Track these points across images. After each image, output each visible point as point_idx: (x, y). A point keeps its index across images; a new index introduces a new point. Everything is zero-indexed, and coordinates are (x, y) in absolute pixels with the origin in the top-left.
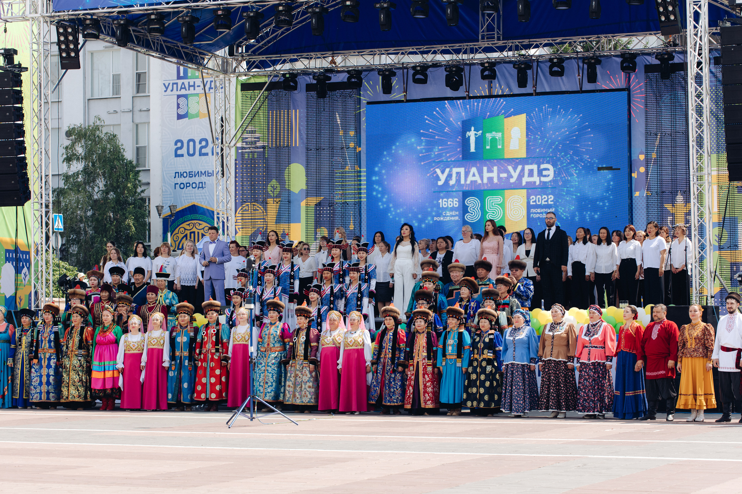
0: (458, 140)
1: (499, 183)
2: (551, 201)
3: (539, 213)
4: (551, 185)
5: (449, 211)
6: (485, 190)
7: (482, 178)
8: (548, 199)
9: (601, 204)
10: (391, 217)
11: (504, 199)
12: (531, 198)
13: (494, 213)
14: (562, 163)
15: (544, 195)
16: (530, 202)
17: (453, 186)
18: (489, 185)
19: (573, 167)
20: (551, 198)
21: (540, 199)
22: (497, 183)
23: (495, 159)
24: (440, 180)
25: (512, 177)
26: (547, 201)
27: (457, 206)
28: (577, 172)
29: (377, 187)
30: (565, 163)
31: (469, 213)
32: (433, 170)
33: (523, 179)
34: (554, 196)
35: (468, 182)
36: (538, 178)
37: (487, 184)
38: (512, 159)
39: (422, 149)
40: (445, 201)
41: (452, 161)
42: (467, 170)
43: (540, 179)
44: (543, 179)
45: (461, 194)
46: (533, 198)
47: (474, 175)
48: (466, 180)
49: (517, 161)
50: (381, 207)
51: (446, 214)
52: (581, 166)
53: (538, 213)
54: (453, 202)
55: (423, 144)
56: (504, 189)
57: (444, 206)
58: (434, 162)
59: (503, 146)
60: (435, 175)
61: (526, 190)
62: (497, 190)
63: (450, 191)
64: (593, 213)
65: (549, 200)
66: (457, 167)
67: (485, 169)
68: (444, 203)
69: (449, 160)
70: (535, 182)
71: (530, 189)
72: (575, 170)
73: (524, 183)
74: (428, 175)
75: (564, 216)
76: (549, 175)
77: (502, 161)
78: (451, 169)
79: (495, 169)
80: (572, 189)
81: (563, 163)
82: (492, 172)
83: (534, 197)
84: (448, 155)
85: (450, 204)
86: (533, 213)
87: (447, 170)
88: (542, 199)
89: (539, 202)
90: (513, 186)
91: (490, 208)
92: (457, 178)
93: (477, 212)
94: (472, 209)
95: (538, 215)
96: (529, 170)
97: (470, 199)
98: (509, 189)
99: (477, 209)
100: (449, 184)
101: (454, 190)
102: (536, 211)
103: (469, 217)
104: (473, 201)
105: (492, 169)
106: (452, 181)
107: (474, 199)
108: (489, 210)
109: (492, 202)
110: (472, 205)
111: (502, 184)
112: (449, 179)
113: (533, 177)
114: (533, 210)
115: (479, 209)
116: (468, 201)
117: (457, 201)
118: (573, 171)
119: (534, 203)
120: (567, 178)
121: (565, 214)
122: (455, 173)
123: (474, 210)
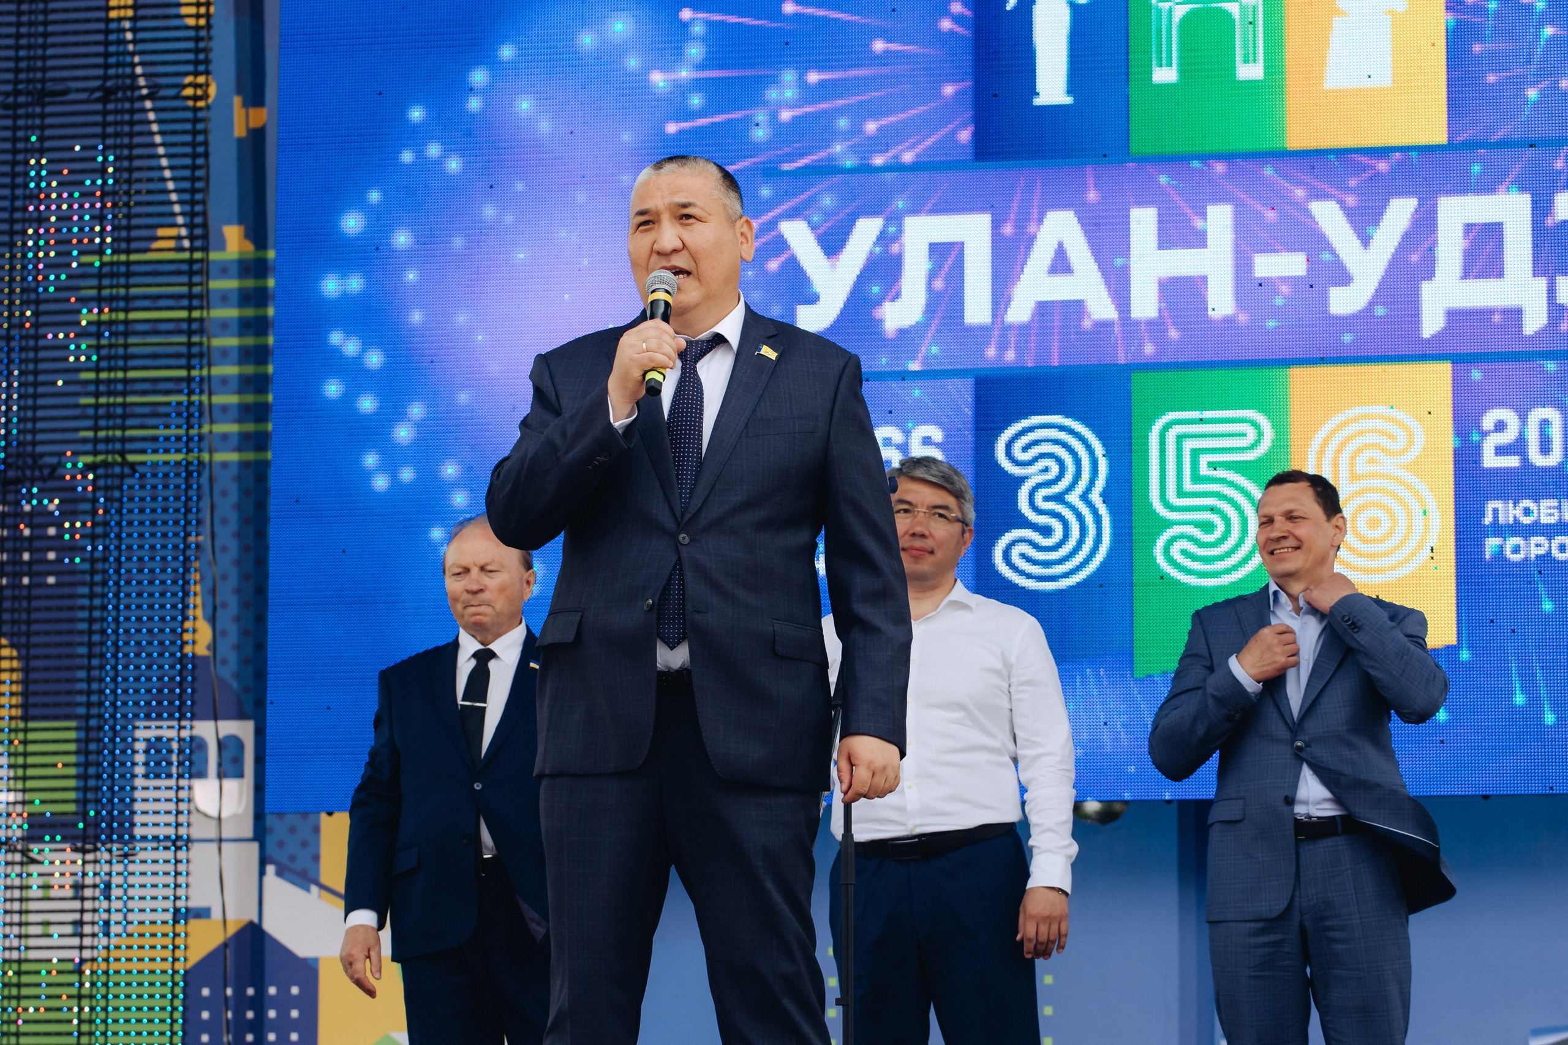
0: (946, 24)
1: (1242, 318)
3: (1550, 531)
6: (1146, 366)
7: (1118, 284)
12: (1488, 421)
13: (1208, 527)
16: (1478, 453)
17: (909, 337)
18: (1173, 334)
21: (1556, 432)
22: (1228, 321)
24: (813, 298)
25: (1343, 278)
29: (351, 347)
31: (1024, 523)
33: (1426, 288)
35: (1019, 312)
36: (1542, 283)
37: (1155, 326)
38: (1342, 152)
39: (682, 90)
41: (897, 167)
42: (1008, 230)
43: (1552, 292)
45: (963, 392)
46: (1500, 426)
47: (1061, 264)
48: (1000, 298)
49: (1382, 166)
50: (381, 483)
53: (1537, 529)
54: (904, 449)
55: (695, 51)
56: (1283, 363)
58: (770, 172)
59: (1273, 65)
60: (773, 265)
61: (1443, 371)
62: (1232, 364)
63: (882, 375)
66: (936, 210)
67: (1144, 222)
69: (878, 161)
70: (1514, 315)
71: (1476, 357)
73: (1432, 323)
77: (1268, 171)
78: (895, 219)
79: (1219, 219)
82: (1199, 240)
83: (1509, 416)
84: (871, 127)
86: (1498, 530)
87: (866, 229)
89: (1545, 448)
90: (1347, 338)
91: (1181, 493)
92: (939, 284)
93: (1080, 517)
94: (1047, 499)
95: (1537, 545)
96: (1469, 228)
97: (1031, 429)
98: (1323, 361)
99: (1084, 497)
100: (881, 321)
101: (914, 366)
102: (1527, 512)
103: (1023, 556)
104: (1056, 442)
105: (1199, 224)
106: (897, 303)
107: (1062, 428)
108: (1172, 508)
109: (1196, 453)
110: (1046, 470)
111: (1271, 324)
112: (876, 290)
113: (1500, 274)
114: (1499, 504)
115: (1095, 497)
116: (1018, 446)
117: (937, 445)
119: (1512, 462)
122: (925, 253)
123: (1059, 508)
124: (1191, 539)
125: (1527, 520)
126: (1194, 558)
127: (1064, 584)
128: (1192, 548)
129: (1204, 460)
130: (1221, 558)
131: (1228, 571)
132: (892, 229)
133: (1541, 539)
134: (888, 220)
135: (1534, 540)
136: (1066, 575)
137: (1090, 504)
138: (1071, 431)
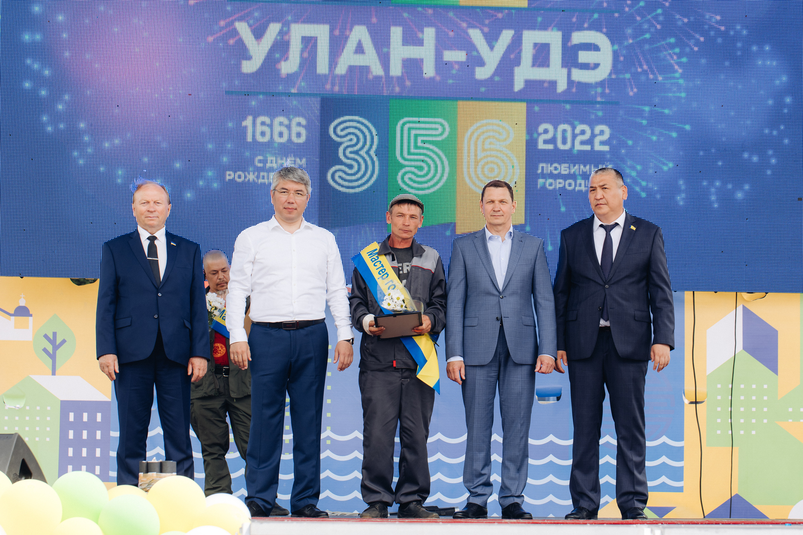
1: (439, 78)
2: (602, 143)
3: (565, 177)
4: (603, 94)
5: (275, 154)
6: (399, 97)
7: (385, 60)
8: (593, 136)
9: (755, 159)
10: (81, 162)
11: (453, 127)
12: (541, 129)
13: (420, 168)
14: (639, 31)
15: (582, 122)
16: (536, 142)
17: (291, 78)
18: (408, 83)
19: (672, 46)
20: (602, 132)
21: (569, 135)
22: (432, 79)
23: (430, 6)
24: (249, 58)
25: (481, 63)
26: (590, 142)
27: (302, 140)
28: (684, 60)
29: (36, 66)
30: (647, 31)
31: (341, 163)
32: (227, 25)
33: (517, 70)
34: (611, 127)
35: (341, 69)
36: (565, 71)
37: (400, 80)
38: (483, 8)
40: (263, 123)
41: (288, 2)
42: (337, 33)
43: (569, 75)
44: (579, 75)
45: (315, 105)
46: (546, 131)
47: (360, 49)
48: (333, 62)
49: (500, 15)
50: (49, 129)
51: (265, 161)
52: (697, 43)
53: (560, 176)
54: (289, 127)
56: (457, 99)
57: (260, 139)
60: (231, 42)
61: (522, 107)
62: (436, 99)
63: (280, 94)
64: (730, 186)
65: (597, 140)
66: (305, 22)
67: (396, 33)
68: (259, 128)
70: (553, 84)
71: (537, 101)
72: (680, 56)
73: (519, 85)
74: (210, 39)
75: (643, 189)
76: (596, 66)
77: (451, 14)
78: (287, 24)
79: (429, 34)
80: (666, 111)
81: (643, 32)
82: (420, 43)
83: (549, 127)
85: (281, 135)
86: (544, 176)
87: (274, 29)
88: (574, 136)
89: (564, 142)
90: (483, 89)
91: (409, 153)
92: (306, 55)
93: (365, 161)
94: (351, 152)
95: (560, 183)
96: (535, 45)
97: (345, 122)
98: (472, 99)
99: (368, 153)
100: (279, 70)
101: (294, 91)
102: (556, 169)
103: (340, 177)
104: (356, 128)
105: (420, 35)
106: (288, 62)
107: (358, 122)
108: (405, 159)
109: (416, 136)
110: (351, 140)
111: (450, 81)
112: (277, 56)
113: (548, 66)
114: (544, 165)
115: (372, 153)
116: (339, 129)
117: (303, 126)
118: (672, 57)
119: (550, 147)
120: (651, 76)
121: (644, 184)
122: (299, 40)
123: (357, 157)
124: (413, 173)
125: (556, 172)
126: (415, 182)
127: (358, 190)
128: (414, 177)
129: (420, 139)
130: (426, 182)
131: (428, 188)
132: (285, 29)
133: (561, 181)
134: (283, 25)
135: (558, 181)
136: (359, 186)
137: (370, 156)
138: (362, 124)
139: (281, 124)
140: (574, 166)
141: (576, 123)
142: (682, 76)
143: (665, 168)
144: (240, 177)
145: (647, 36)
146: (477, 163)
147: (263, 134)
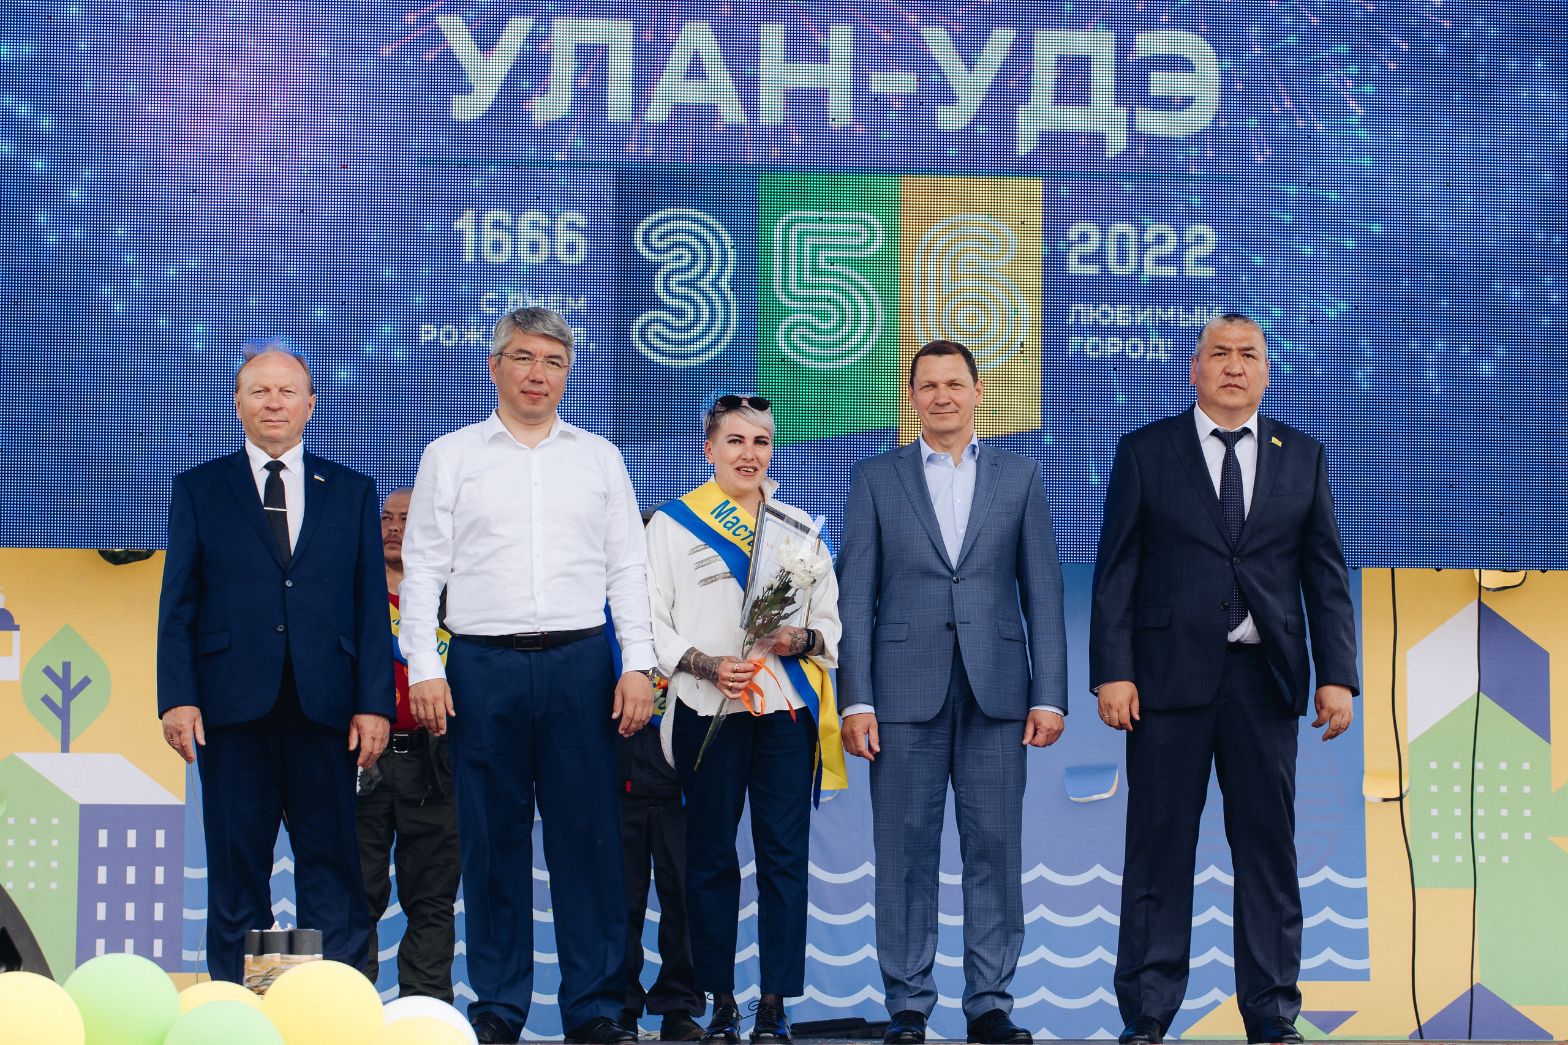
1: (859, 129)
2: (1200, 261)
3: (1124, 333)
4: (1201, 161)
5: (524, 289)
6: (778, 168)
7: (749, 91)
8: (1182, 246)
9: (1517, 293)
10: (118, 307)
11: (892, 230)
12: (1074, 233)
13: (824, 316)
14: (1275, 31)
15: (1158, 219)
16: (1063, 260)
17: (555, 130)
18: (797, 140)
19: (1342, 61)
20: (1200, 239)
21: (1132, 246)
22: (847, 131)
24: (467, 90)
25: (949, 97)
26: (1175, 259)
27: (579, 257)
28: (1369, 89)
30: (1293, 30)
31: (661, 306)
32: (420, 22)
33: (1022, 110)
34: (1218, 229)
35: (658, 112)
36: (1122, 112)
37: (781, 133)
40: (497, 225)
42: (649, 36)
43: (1130, 121)
44: (1151, 122)
45: (605, 184)
46: (1084, 238)
47: (696, 71)
48: (641, 97)
50: (52, 239)
51: (501, 303)
52: (1395, 55)
53: (1114, 330)
54: (550, 232)
56: (894, 171)
57: (490, 256)
60: (430, 56)
61: (1035, 186)
62: (856, 171)
63: (531, 164)
64: (1465, 350)
65: (1190, 256)
66: (583, 14)
67: (773, 36)
68: (489, 235)
70: (1098, 139)
71: (1066, 176)
73: (1026, 142)
74: (386, 51)
75: (1287, 356)
76: (1187, 102)
78: (545, 20)
79: (840, 37)
80: (1333, 195)
81: (1285, 32)
82: (821, 56)
83: (1089, 227)
85: (534, 247)
86: (1081, 330)
87: (517, 28)
88: (1143, 248)
89: (1122, 259)
90: (952, 152)
91: (801, 284)
92: (584, 82)
93: (710, 302)
94: (681, 284)
95: (1113, 345)
96: (1061, 59)
97: (667, 220)
98: (930, 172)
99: (714, 283)
100: (529, 114)
101: (560, 157)
102: (1105, 315)
103: (658, 335)
104: (689, 232)
105: (821, 41)
106: (547, 98)
107: (695, 220)
108: (793, 298)
109: (815, 248)
110: (680, 257)
111: (885, 135)
112: (526, 84)
113: (1087, 102)
114: (1081, 307)
115: (724, 284)
116: (655, 235)
117: (581, 230)
118: (1343, 83)
119: (1093, 270)
120: (1300, 124)
121: (1288, 345)
122: (571, 51)
123: (691, 293)
124: (808, 325)
125: (1105, 322)
126: (812, 343)
127: (694, 362)
128: (811, 335)
129: (823, 255)
130: (836, 344)
131: (842, 356)
132: (542, 29)
133: (1117, 340)
134: (538, 21)
135: (1111, 340)
136: (697, 354)
137: (719, 291)
138: (704, 224)
139: (535, 225)
140: (1143, 309)
141: (1147, 220)
142: (1365, 123)
143: (1332, 313)
144: (449, 336)
145: (1292, 40)
146: (941, 303)
147: (497, 246)
